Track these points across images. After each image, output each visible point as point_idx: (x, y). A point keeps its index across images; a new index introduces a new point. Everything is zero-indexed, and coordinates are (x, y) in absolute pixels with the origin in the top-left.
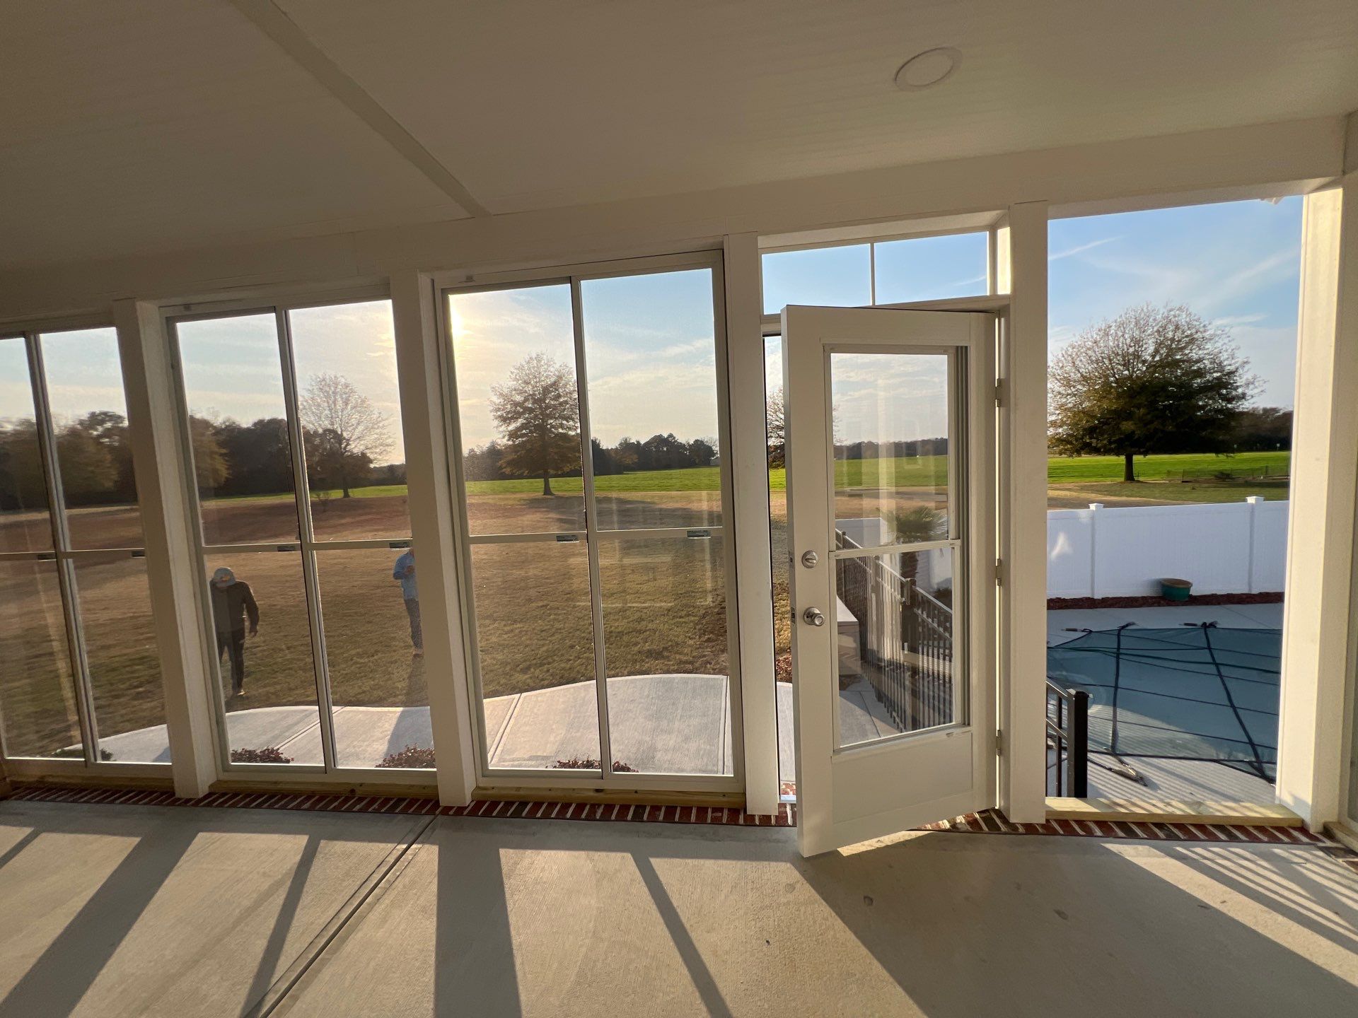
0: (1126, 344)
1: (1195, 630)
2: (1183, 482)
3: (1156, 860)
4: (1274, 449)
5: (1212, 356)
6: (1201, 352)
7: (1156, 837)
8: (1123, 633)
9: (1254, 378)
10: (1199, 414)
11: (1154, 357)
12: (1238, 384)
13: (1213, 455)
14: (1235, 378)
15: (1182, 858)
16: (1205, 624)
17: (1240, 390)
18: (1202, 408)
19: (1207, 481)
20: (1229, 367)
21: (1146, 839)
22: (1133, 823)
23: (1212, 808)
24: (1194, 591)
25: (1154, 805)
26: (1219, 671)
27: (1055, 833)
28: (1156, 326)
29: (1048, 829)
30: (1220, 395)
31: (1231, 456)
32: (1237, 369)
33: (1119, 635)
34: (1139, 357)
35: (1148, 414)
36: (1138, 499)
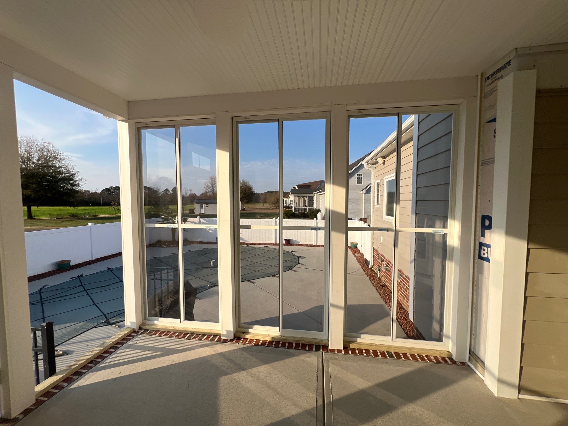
0: (22, 152)
1: (75, 279)
2: (57, 218)
3: (93, 377)
4: (90, 206)
5: (65, 167)
6: (60, 164)
7: (91, 367)
8: (42, 291)
9: (82, 178)
10: (61, 190)
11: (38, 161)
12: (76, 180)
13: (69, 207)
14: (75, 177)
15: (103, 368)
16: (78, 276)
17: (77, 182)
18: (62, 187)
19: (67, 218)
20: (72, 173)
21: (87, 371)
22: (80, 369)
23: (108, 342)
24: (72, 264)
25: (87, 355)
26: (87, 293)
27: (43, 402)
28: (38, 147)
29: (38, 403)
30: (70, 183)
31: (76, 208)
32: (75, 173)
33: (40, 293)
34: (30, 160)
35: (37, 187)
36: (37, 227)
